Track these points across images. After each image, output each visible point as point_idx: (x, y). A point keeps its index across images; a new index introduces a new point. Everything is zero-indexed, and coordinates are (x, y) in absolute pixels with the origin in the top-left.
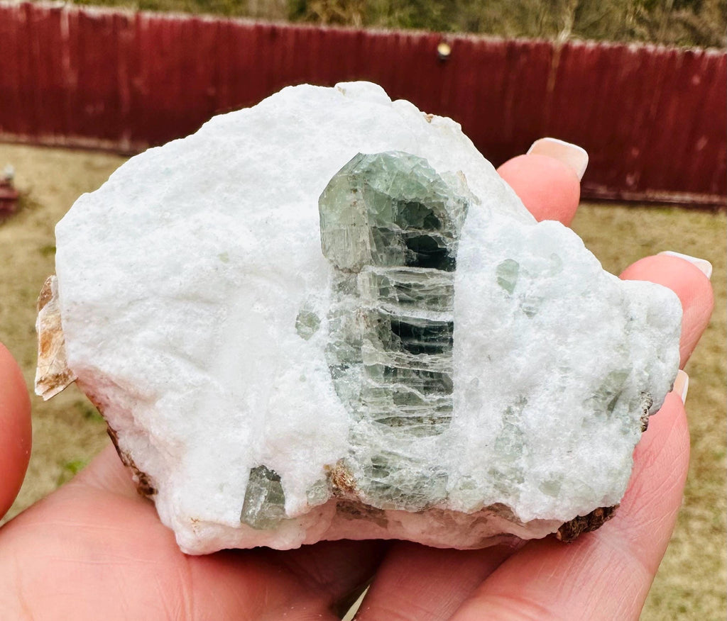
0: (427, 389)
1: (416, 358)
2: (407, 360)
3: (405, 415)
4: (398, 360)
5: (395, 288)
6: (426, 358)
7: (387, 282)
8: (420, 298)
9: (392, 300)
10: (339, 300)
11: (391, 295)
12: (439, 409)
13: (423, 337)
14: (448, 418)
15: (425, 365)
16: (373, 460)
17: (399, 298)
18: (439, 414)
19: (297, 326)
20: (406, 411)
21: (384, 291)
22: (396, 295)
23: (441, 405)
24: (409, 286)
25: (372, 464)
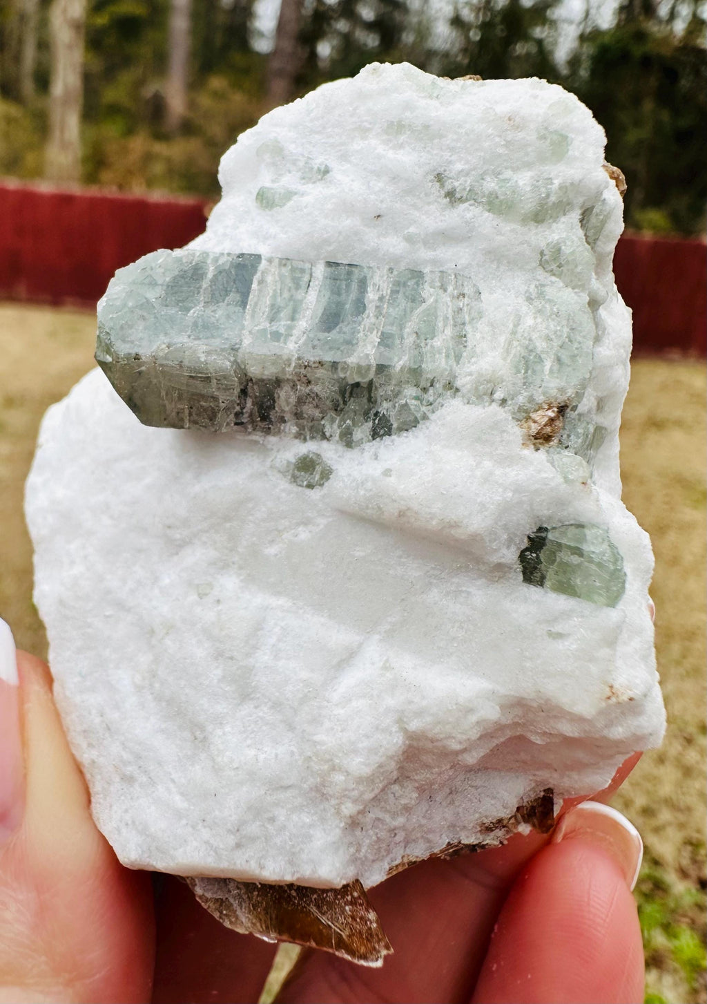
1: (371, 310)
2: (373, 320)
3: (450, 329)
4: (371, 330)
5: (273, 323)
6: (371, 295)
7: (263, 332)
8: (291, 297)
9: (290, 328)
10: (283, 420)
11: (282, 330)
12: (444, 287)
13: (343, 296)
15: (381, 299)
19: (310, 486)
20: (445, 326)
22: (282, 323)
23: (438, 284)
24: (272, 306)
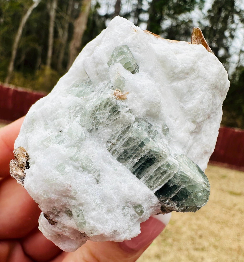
0: (125, 152)
1: (139, 157)
2: (141, 154)
3: (124, 137)
4: (144, 151)
5: (166, 170)
7: (170, 169)
8: (156, 175)
9: (163, 166)
11: (165, 167)
12: (115, 150)
14: (110, 151)
15: (134, 158)
16: (119, 112)
17: (162, 169)
18: (114, 149)
21: (168, 165)
22: (164, 169)
23: (116, 152)
25: (119, 110)
